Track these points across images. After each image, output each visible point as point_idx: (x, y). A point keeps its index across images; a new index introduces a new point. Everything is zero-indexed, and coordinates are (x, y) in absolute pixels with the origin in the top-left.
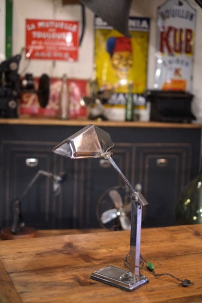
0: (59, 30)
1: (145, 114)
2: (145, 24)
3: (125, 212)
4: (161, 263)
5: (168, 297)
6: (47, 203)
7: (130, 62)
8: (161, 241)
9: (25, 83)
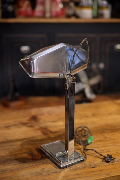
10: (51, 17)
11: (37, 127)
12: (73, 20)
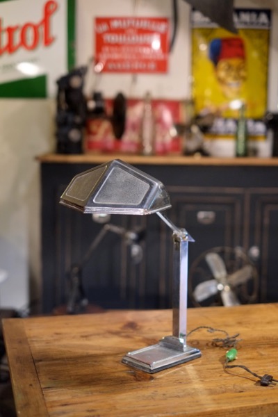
0: (142, 31)
1: (264, 147)
2: (263, 18)
3: (230, 285)
4: (263, 353)
5: (265, 400)
6: (123, 273)
7: (243, 73)
8: (268, 323)
9: (92, 105)
10: (154, 154)
11: (138, 338)
12: (197, 159)
